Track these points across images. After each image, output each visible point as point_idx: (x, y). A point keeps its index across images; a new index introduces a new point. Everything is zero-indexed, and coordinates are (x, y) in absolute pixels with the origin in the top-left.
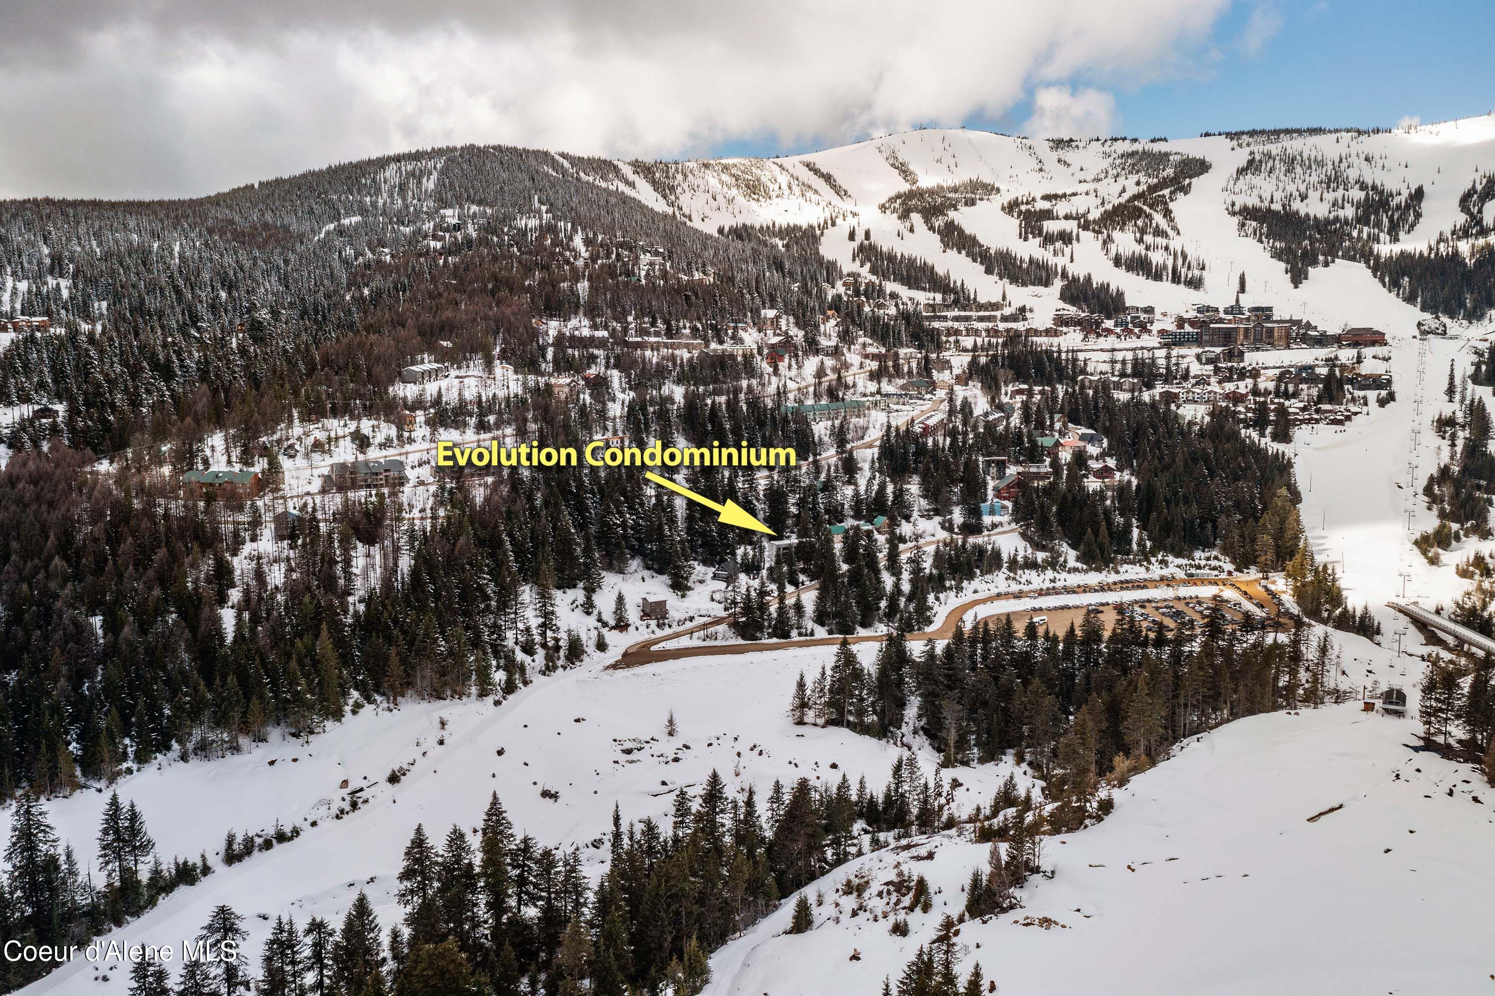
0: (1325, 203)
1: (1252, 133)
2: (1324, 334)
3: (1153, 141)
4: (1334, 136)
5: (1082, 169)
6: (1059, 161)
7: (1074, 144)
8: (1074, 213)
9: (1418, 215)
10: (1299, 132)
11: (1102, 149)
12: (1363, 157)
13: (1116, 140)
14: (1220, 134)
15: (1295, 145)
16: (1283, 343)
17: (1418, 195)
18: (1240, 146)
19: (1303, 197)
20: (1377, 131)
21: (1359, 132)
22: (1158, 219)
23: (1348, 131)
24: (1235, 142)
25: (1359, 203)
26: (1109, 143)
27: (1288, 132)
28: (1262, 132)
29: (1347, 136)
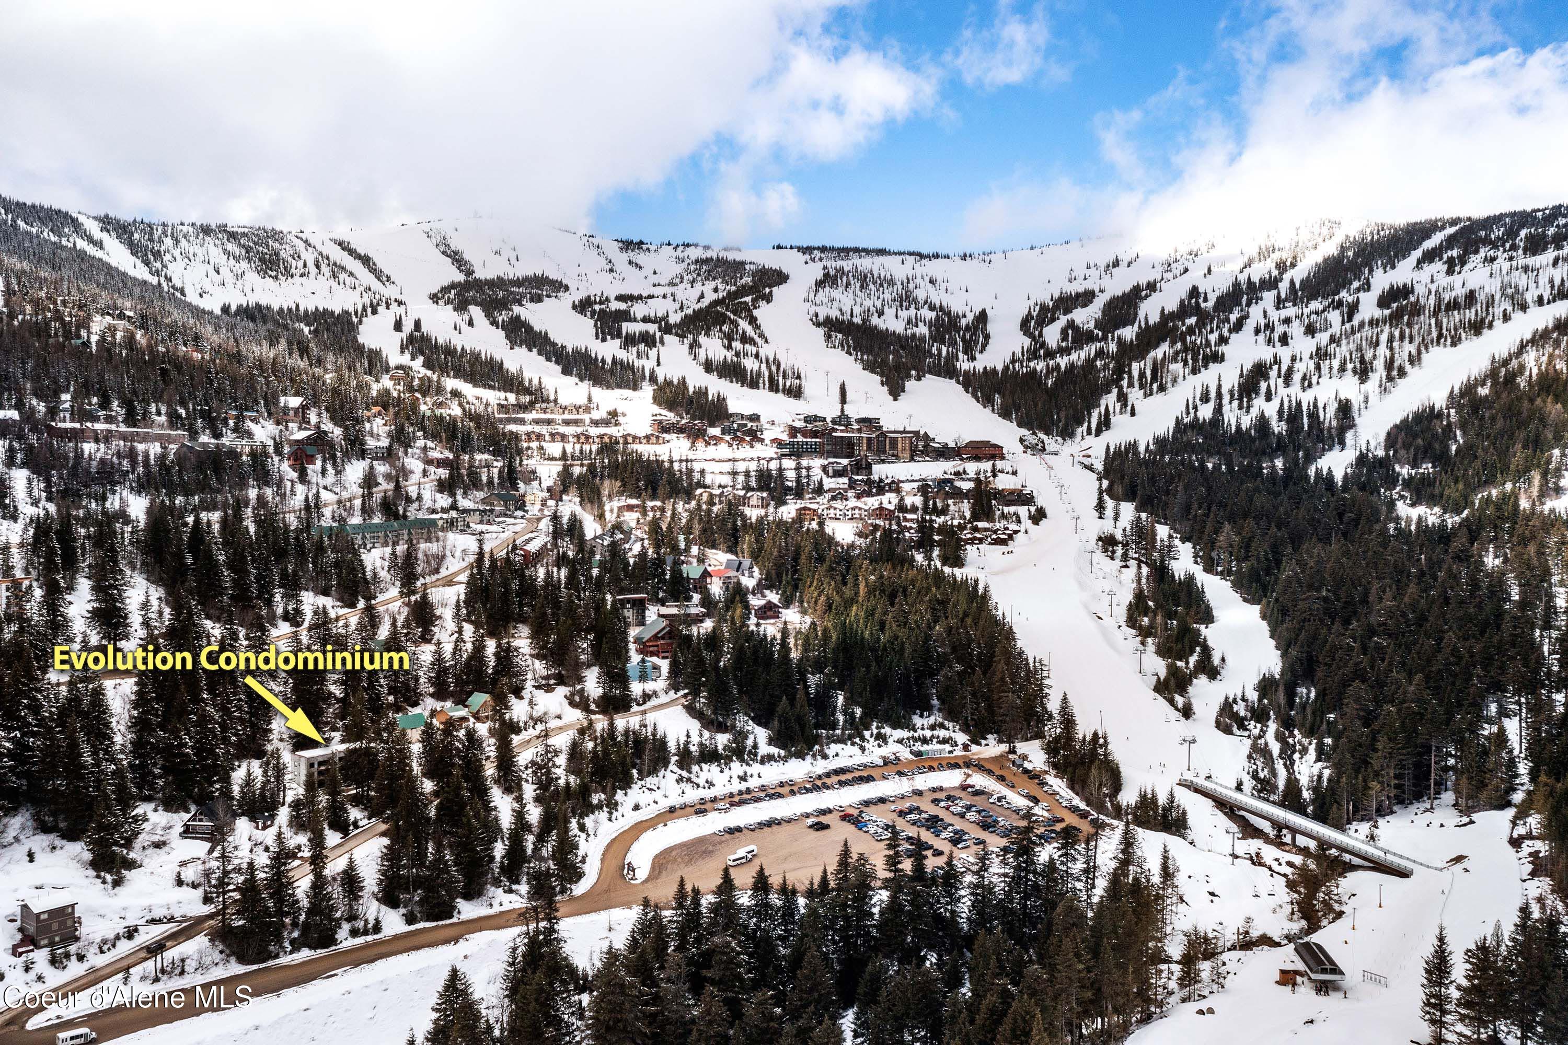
0: (900, 320)
1: (823, 249)
2: (945, 446)
3: (725, 250)
4: (900, 258)
5: (655, 273)
6: (630, 262)
7: (644, 247)
8: (652, 315)
9: (987, 337)
10: (867, 251)
11: (675, 254)
12: (927, 279)
13: (688, 245)
14: (792, 248)
15: (865, 263)
16: (907, 454)
17: (982, 317)
18: (813, 260)
19: (881, 314)
20: (936, 256)
21: (921, 256)
22: (744, 325)
23: (911, 254)
24: (807, 257)
25: (930, 321)
26: (681, 248)
27: (856, 250)
28: (832, 249)
29: (911, 260)
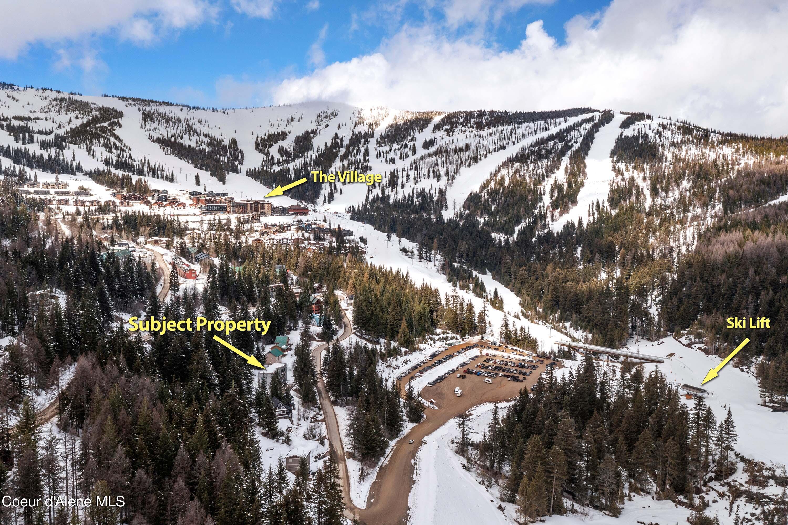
0: (192, 141)
1: (134, 99)
3: (72, 94)
4: (179, 108)
5: (29, 104)
6: (8, 96)
7: (15, 88)
8: (44, 130)
9: (242, 153)
10: (160, 103)
11: (39, 94)
12: (197, 120)
13: (46, 89)
14: (113, 97)
15: (162, 109)
17: (234, 142)
18: (130, 105)
19: (182, 138)
20: (198, 108)
21: (189, 108)
22: (112, 139)
23: (184, 106)
24: (125, 103)
25: (207, 143)
26: (41, 91)
27: (153, 101)
28: (138, 100)
29: (185, 109)
